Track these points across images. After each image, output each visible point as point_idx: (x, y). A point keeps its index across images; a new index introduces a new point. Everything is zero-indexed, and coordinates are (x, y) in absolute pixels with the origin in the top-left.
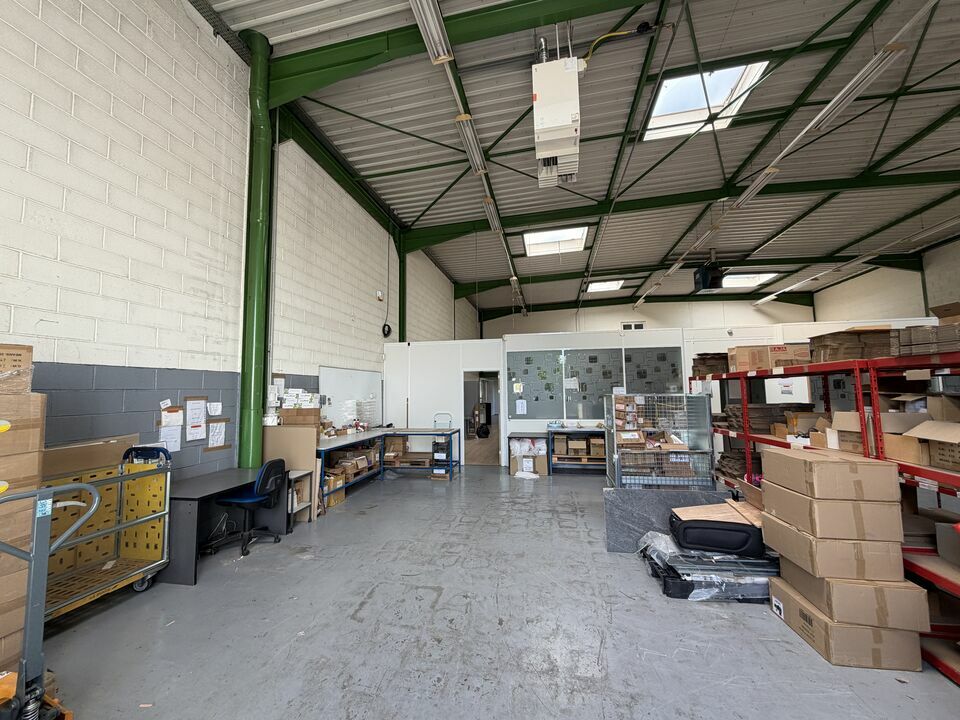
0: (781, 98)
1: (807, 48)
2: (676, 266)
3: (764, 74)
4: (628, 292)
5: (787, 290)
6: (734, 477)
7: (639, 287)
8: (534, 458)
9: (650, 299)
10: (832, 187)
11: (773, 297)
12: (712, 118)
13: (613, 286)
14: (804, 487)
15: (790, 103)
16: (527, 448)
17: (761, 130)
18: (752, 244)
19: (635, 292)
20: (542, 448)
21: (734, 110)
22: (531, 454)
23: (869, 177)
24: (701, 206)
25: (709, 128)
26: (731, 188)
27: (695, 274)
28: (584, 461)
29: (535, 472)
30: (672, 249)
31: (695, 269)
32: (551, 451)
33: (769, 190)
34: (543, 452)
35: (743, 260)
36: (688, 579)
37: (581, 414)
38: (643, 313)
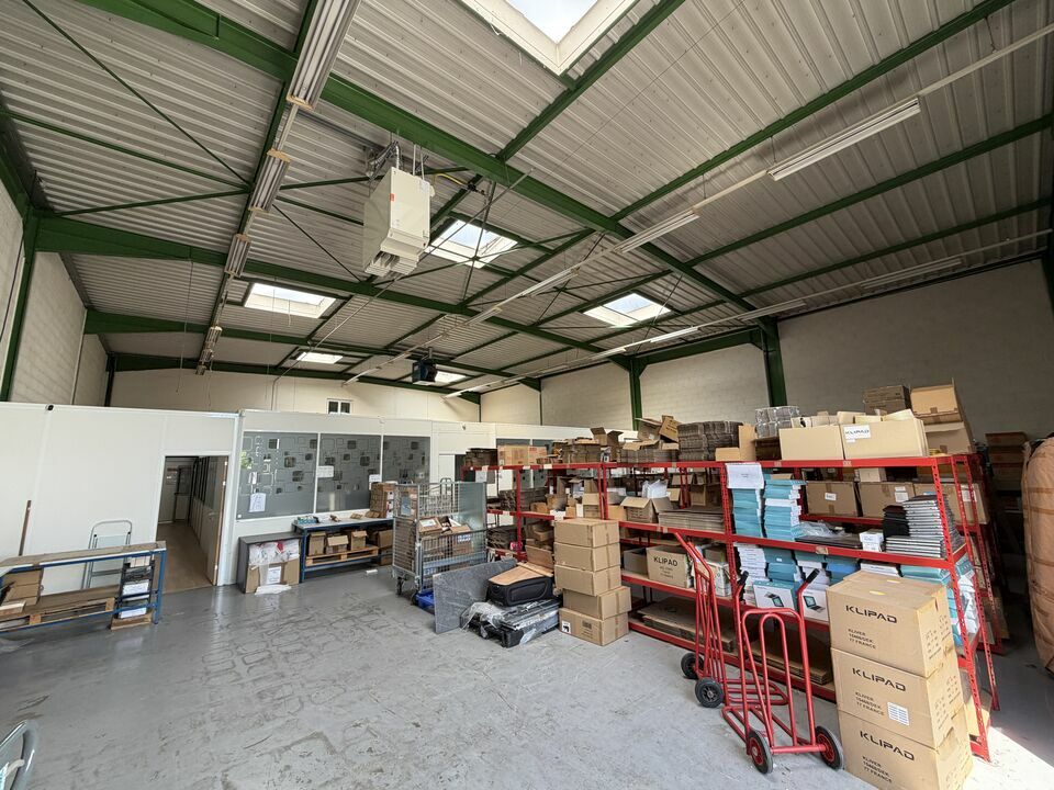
0: (512, 266)
1: (538, 246)
2: (403, 356)
3: (513, 248)
4: (341, 368)
5: (470, 390)
6: (502, 547)
7: (354, 365)
8: (283, 564)
9: (363, 379)
10: (515, 327)
11: (458, 393)
12: (476, 258)
13: (328, 360)
14: (587, 542)
15: (515, 269)
16: (274, 555)
17: (496, 278)
18: (458, 351)
19: (349, 369)
20: (293, 550)
21: (488, 260)
22: (279, 561)
23: (534, 329)
24: (438, 312)
25: (470, 264)
26: (464, 308)
27: (414, 365)
28: (344, 558)
29: (283, 582)
30: (400, 339)
31: (414, 361)
32: (304, 552)
33: (493, 320)
34: (296, 556)
35: (449, 361)
36: (518, 628)
37: (332, 507)
38: (352, 391)
